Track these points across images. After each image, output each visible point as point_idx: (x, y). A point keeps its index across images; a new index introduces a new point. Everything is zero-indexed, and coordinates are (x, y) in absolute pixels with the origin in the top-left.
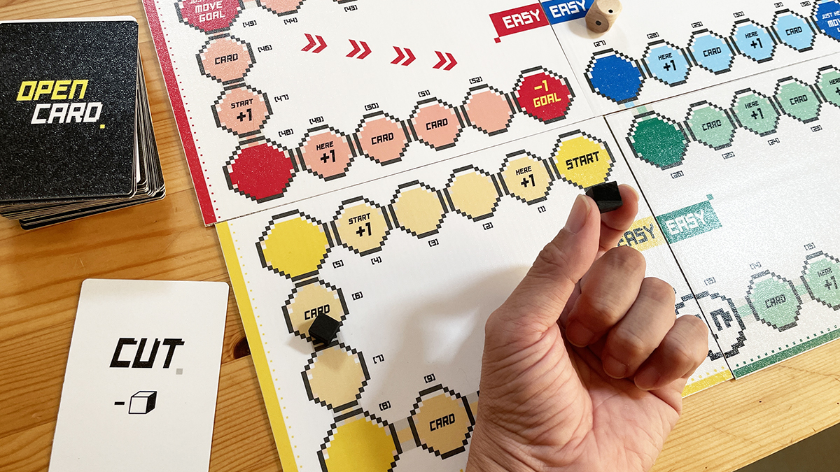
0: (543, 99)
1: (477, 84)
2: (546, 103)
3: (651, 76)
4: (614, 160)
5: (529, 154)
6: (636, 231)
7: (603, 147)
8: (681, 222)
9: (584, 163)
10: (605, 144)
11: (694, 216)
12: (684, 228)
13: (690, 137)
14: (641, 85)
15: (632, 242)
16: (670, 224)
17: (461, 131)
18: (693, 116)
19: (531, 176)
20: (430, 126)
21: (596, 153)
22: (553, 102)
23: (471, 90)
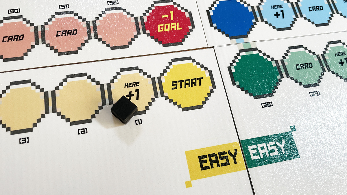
0: (167, 27)
1: (113, 6)
2: (168, 30)
3: (262, 20)
4: (214, 87)
5: (141, 71)
6: (220, 154)
7: (207, 74)
8: (262, 148)
9: (187, 86)
10: (210, 72)
11: (276, 145)
12: (264, 154)
13: (284, 74)
14: (253, 26)
15: (215, 165)
16: (252, 149)
17: (87, 41)
18: (290, 56)
19: (138, 91)
20: (60, 34)
21: (200, 79)
22: (175, 29)
23: (107, 9)
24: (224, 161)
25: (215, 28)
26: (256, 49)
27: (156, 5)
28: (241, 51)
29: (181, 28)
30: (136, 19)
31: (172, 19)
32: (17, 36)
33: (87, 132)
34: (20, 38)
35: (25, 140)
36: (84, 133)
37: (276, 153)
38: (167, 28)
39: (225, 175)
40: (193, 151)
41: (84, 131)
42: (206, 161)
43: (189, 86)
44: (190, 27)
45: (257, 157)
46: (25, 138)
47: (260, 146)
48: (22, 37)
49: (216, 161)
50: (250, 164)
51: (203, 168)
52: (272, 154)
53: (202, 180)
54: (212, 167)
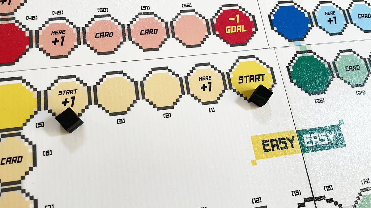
0: (234, 28)
1: (187, 8)
3: (317, 25)
4: (275, 83)
5: (212, 66)
6: (280, 139)
7: (269, 71)
8: (315, 137)
9: (252, 81)
10: (272, 69)
11: (326, 135)
12: (316, 142)
13: (335, 75)
14: (308, 30)
15: (275, 148)
16: (306, 138)
17: (166, 40)
18: (340, 59)
19: (210, 83)
20: (143, 32)
21: (263, 75)
22: (240, 31)
23: (182, 11)
24: (283, 145)
25: (276, 31)
26: (311, 51)
27: (224, 9)
28: (298, 53)
29: (246, 31)
30: (207, 20)
31: (238, 22)
32: (107, 33)
33: (170, 117)
34: (110, 34)
35: (122, 121)
36: (168, 117)
37: (326, 142)
38: (234, 30)
39: (283, 157)
40: (257, 136)
41: (168, 115)
42: (268, 145)
43: (254, 81)
44: (254, 30)
45: (311, 145)
46: (122, 119)
47: (313, 135)
48: (111, 34)
49: (277, 145)
50: (304, 150)
51: (266, 151)
52: (323, 143)
53: (265, 160)
54: (273, 150)
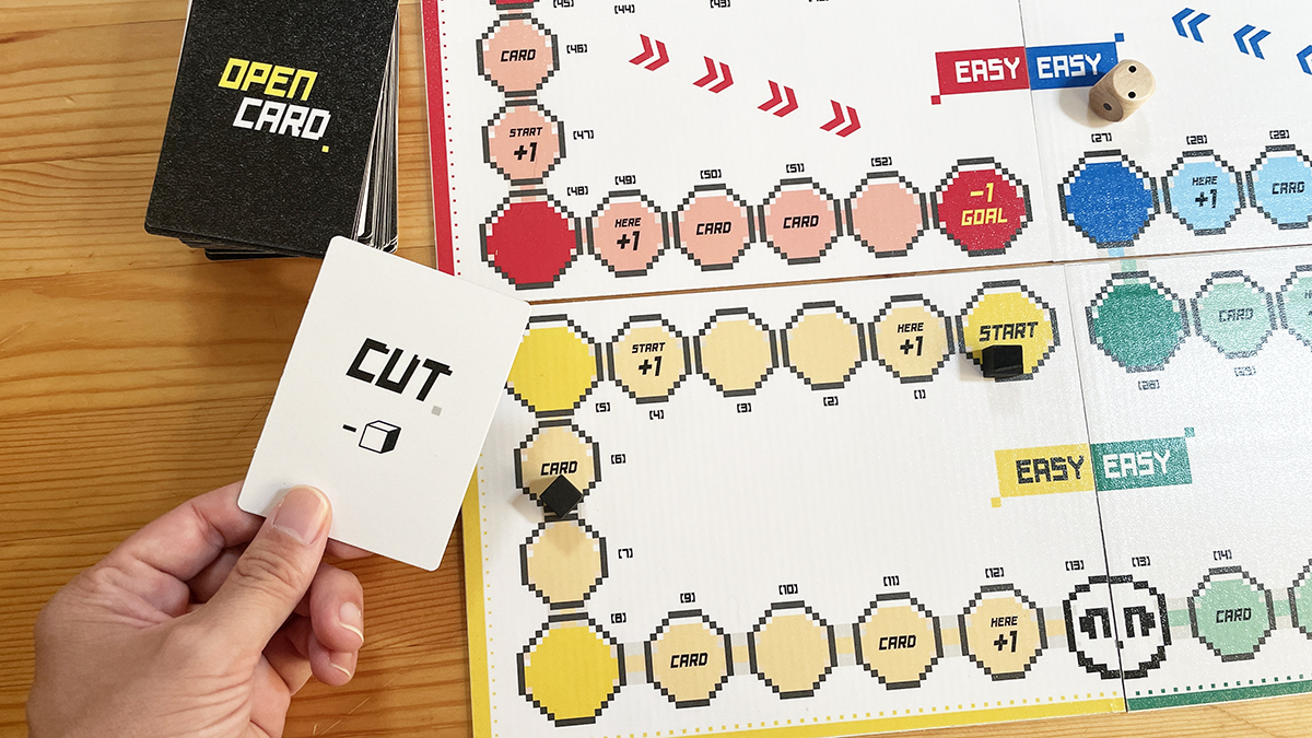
0: (979, 215)
1: (882, 167)
2: (981, 222)
3: (1169, 210)
4: (1057, 343)
5: (927, 302)
6: (1054, 460)
7: (1047, 317)
8: (1128, 461)
9: (1008, 336)
10: (1053, 313)
11: (1152, 457)
12: (1129, 471)
13: (1192, 329)
14: (1147, 222)
15: (1043, 477)
16: (1109, 461)
17: (834, 239)
18: (1211, 294)
19: (919, 339)
20: (789, 223)
21: (1033, 324)
22: (994, 222)
23: (870, 176)
24: (1060, 473)
25: (1071, 223)
27: (962, 169)
28: (1114, 276)
29: (1006, 221)
30: (923, 196)
31: (990, 200)
37: (1151, 471)
38: (979, 219)
39: (1058, 496)
40: (1008, 451)
42: (1028, 470)
43: (1011, 338)
44: (1023, 219)
45: (1116, 475)
47: (1123, 456)
49: (1046, 471)
50: (1102, 484)
51: (1022, 481)
53: (1019, 499)
54: (1038, 480)
